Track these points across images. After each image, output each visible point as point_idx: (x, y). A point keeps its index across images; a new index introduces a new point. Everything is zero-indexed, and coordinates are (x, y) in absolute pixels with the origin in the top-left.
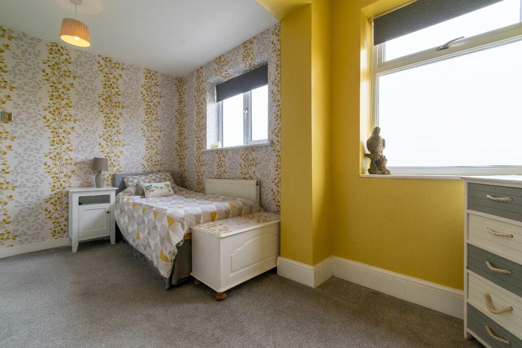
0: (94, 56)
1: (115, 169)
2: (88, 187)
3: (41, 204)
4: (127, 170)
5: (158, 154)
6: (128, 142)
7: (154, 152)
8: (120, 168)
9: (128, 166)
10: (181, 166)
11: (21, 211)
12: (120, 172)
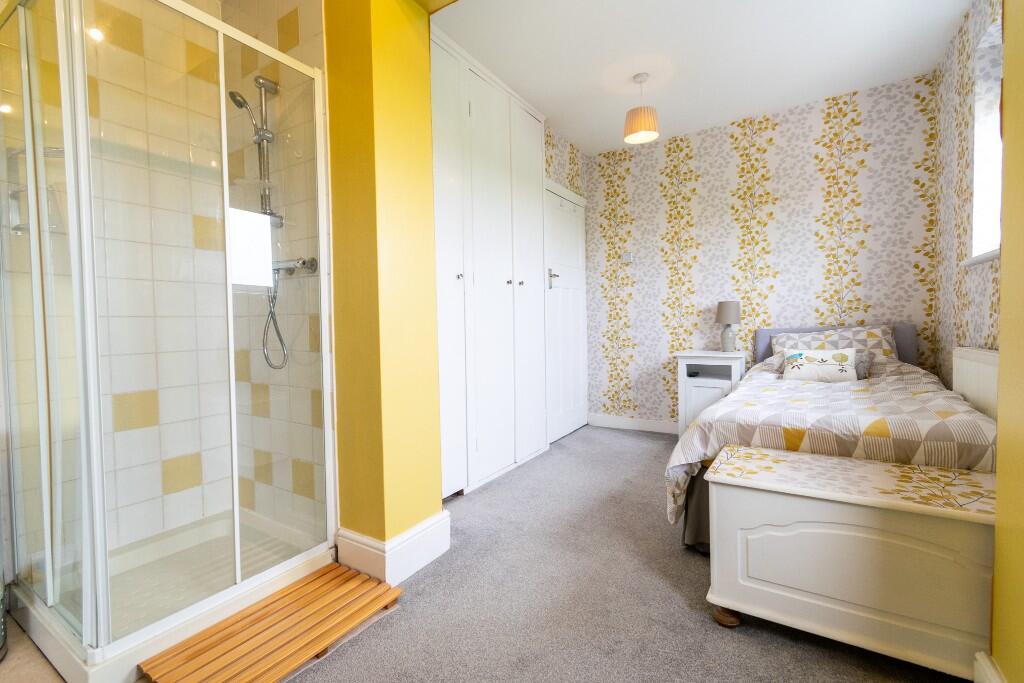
0: (725, 128)
1: (759, 320)
2: (716, 350)
3: (659, 370)
4: (782, 321)
5: (859, 284)
6: (785, 265)
7: (846, 280)
8: (769, 317)
9: (785, 314)
10: (930, 310)
11: (640, 375)
12: (769, 325)
